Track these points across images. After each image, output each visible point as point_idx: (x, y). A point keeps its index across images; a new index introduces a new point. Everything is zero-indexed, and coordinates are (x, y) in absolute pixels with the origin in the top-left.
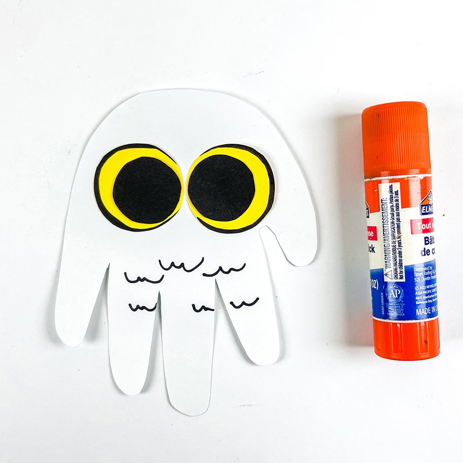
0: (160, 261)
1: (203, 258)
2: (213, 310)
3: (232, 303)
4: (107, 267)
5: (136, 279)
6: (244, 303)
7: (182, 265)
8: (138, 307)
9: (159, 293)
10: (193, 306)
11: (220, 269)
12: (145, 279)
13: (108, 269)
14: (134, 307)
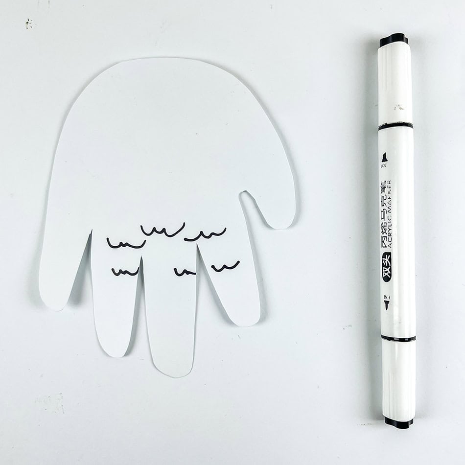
0: (141, 226)
1: (184, 223)
2: (195, 274)
3: (213, 267)
4: (90, 233)
5: (119, 244)
6: (225, 267)
7: (164, 231)
8: (121, 272)
9: (141, 258)
10: (175, 270)
11: (202, 233)
12: (127, 244)
13: (91, 235)
14: (117, 272)
